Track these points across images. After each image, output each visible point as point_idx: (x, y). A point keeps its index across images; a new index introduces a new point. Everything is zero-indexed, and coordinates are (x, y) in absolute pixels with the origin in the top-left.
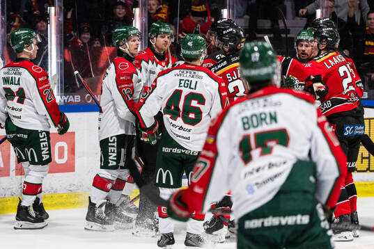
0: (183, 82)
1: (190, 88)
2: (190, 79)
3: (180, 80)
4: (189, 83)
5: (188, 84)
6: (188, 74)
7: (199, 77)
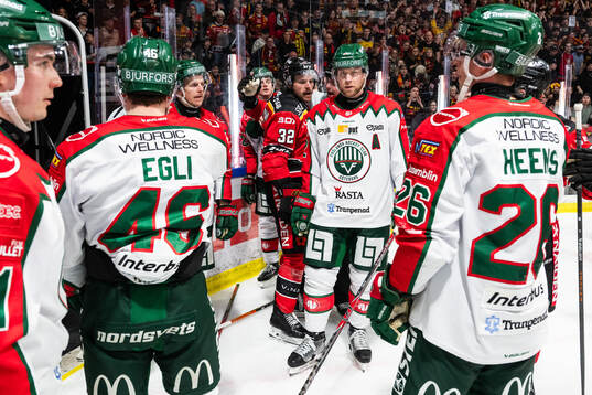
0: (154, 165)
1: (178, 177)
2: (169, 153)
3: (145, 161)
4: (172, 164)
5: (169, 168)
6: (159, 141)
7: (193, 145)
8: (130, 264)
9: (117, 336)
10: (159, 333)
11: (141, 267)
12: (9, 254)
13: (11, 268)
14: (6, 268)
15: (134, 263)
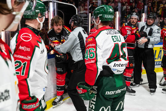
3: (112, 37)
4: (117, 38)
8: (117, 65)
9: (112, 92)
10: (122, 90)
11: (120, 65)
12: (26, 59)
13: (27, 62)
14: (25, 62)
15: (118, 65)
